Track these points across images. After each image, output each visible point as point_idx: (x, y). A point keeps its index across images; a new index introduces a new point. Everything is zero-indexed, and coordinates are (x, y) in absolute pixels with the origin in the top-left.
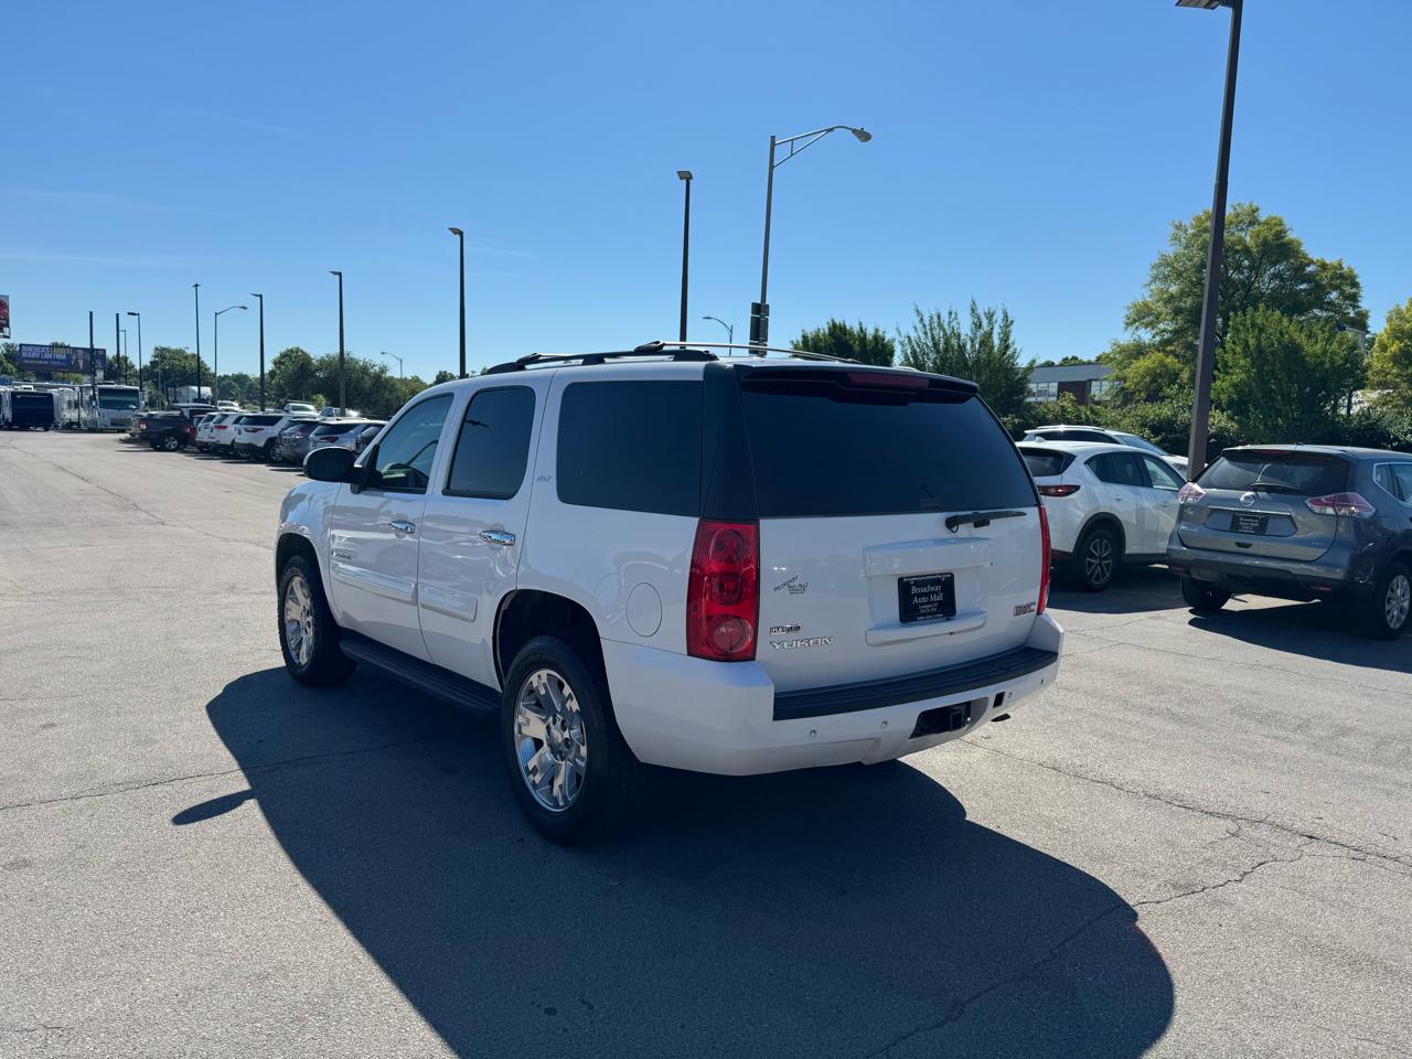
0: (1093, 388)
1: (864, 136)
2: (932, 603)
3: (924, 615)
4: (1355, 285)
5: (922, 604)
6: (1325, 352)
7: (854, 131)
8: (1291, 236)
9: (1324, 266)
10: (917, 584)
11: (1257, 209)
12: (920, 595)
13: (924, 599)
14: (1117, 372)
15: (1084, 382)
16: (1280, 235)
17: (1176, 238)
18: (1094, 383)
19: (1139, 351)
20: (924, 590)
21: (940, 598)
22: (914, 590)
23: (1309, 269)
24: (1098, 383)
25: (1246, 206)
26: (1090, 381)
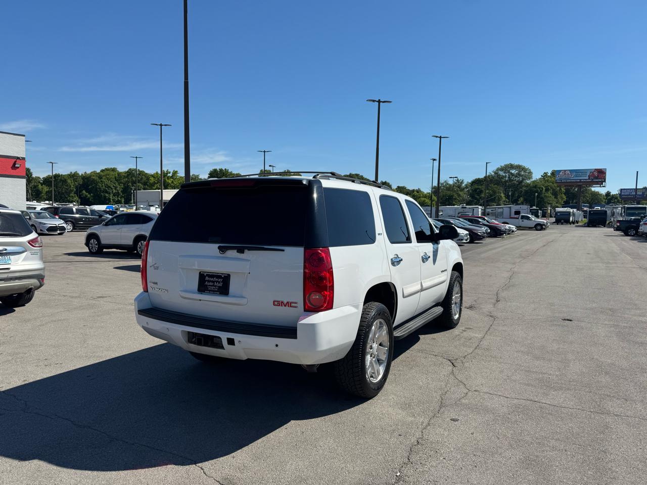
2: (215, 286)
3: (210, 291)
5: (209, 286)
10: (209, 276)
12: (209, 281)
13: (211, 284)
20: (212, 279)
21: (221, 285)
22: (207, 278)
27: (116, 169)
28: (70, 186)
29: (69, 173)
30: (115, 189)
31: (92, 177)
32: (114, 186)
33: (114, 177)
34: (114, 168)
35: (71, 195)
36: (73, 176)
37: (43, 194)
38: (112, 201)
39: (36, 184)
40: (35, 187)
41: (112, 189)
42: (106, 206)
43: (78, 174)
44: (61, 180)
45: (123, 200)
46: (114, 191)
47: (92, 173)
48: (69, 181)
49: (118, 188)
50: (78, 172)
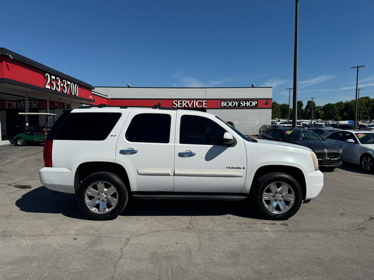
27: (368, 97)
28: (336, 110)
29: (337, 103)
30: (364, 110)
31: (351, 104)
32: (363, 108)
33: (365, 103)
34: (367, 97)
35: (337, 115)
36: (339, 104)
37: (321, 115)
38: (361, 118)
39: (317, 110)
40: (316, 112)
41: (362, 110)
42: (348, 121)
43: (343, 102)
44: (331, 107)
45: (369, 117)
46: (363, 111)
47: (352, 101)
48: (336, 107)
49: (366, 110)
50: (343, 101)
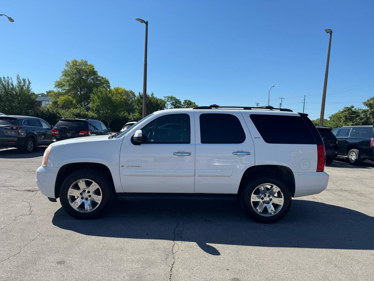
0: (43, 103)
1: (11, 20)
4: (109, 83)
6: (116, 99)
7: (8, 18)
8: (95, 70)
9: (103, 78)
11: (87, 62)
14: (54, 100)
15: (40, 101)
16: (93, 69)
17: (67, 65)
18: (43, 102)
19: (59, 94)
23: (99, 78)
24: (44, 102)
25: (84, 60)
26: (42, 101)
